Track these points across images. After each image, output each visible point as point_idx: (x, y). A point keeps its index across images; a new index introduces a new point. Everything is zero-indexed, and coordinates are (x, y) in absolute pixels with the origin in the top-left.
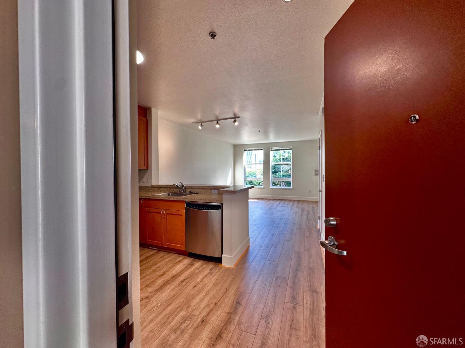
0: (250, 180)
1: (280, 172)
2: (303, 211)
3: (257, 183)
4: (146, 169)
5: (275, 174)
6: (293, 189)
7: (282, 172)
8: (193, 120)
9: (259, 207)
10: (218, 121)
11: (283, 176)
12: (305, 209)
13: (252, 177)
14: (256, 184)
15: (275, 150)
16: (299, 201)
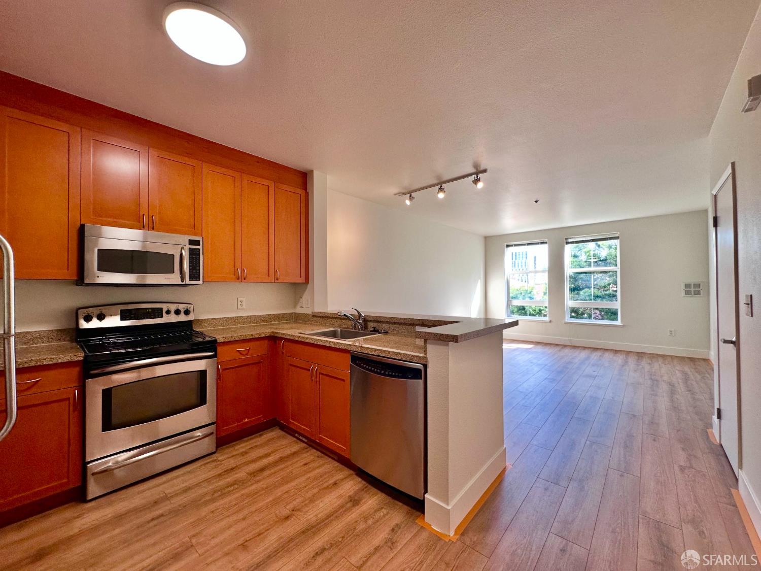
0: (519, 305)
1: (589, 288)
2: (657, 381)
3: (535, 311)
4: (305, 282)
5: (576, 292)
6: (623, 326)
7: (594, 288)
8: (394, 190)
9: (539, 362)
10: (440, 185)
11: (597, 297)
12: (662, 376)
13: (523, 299)
14: (534, 313)
15: (577, 242)
16: (640, 355)
